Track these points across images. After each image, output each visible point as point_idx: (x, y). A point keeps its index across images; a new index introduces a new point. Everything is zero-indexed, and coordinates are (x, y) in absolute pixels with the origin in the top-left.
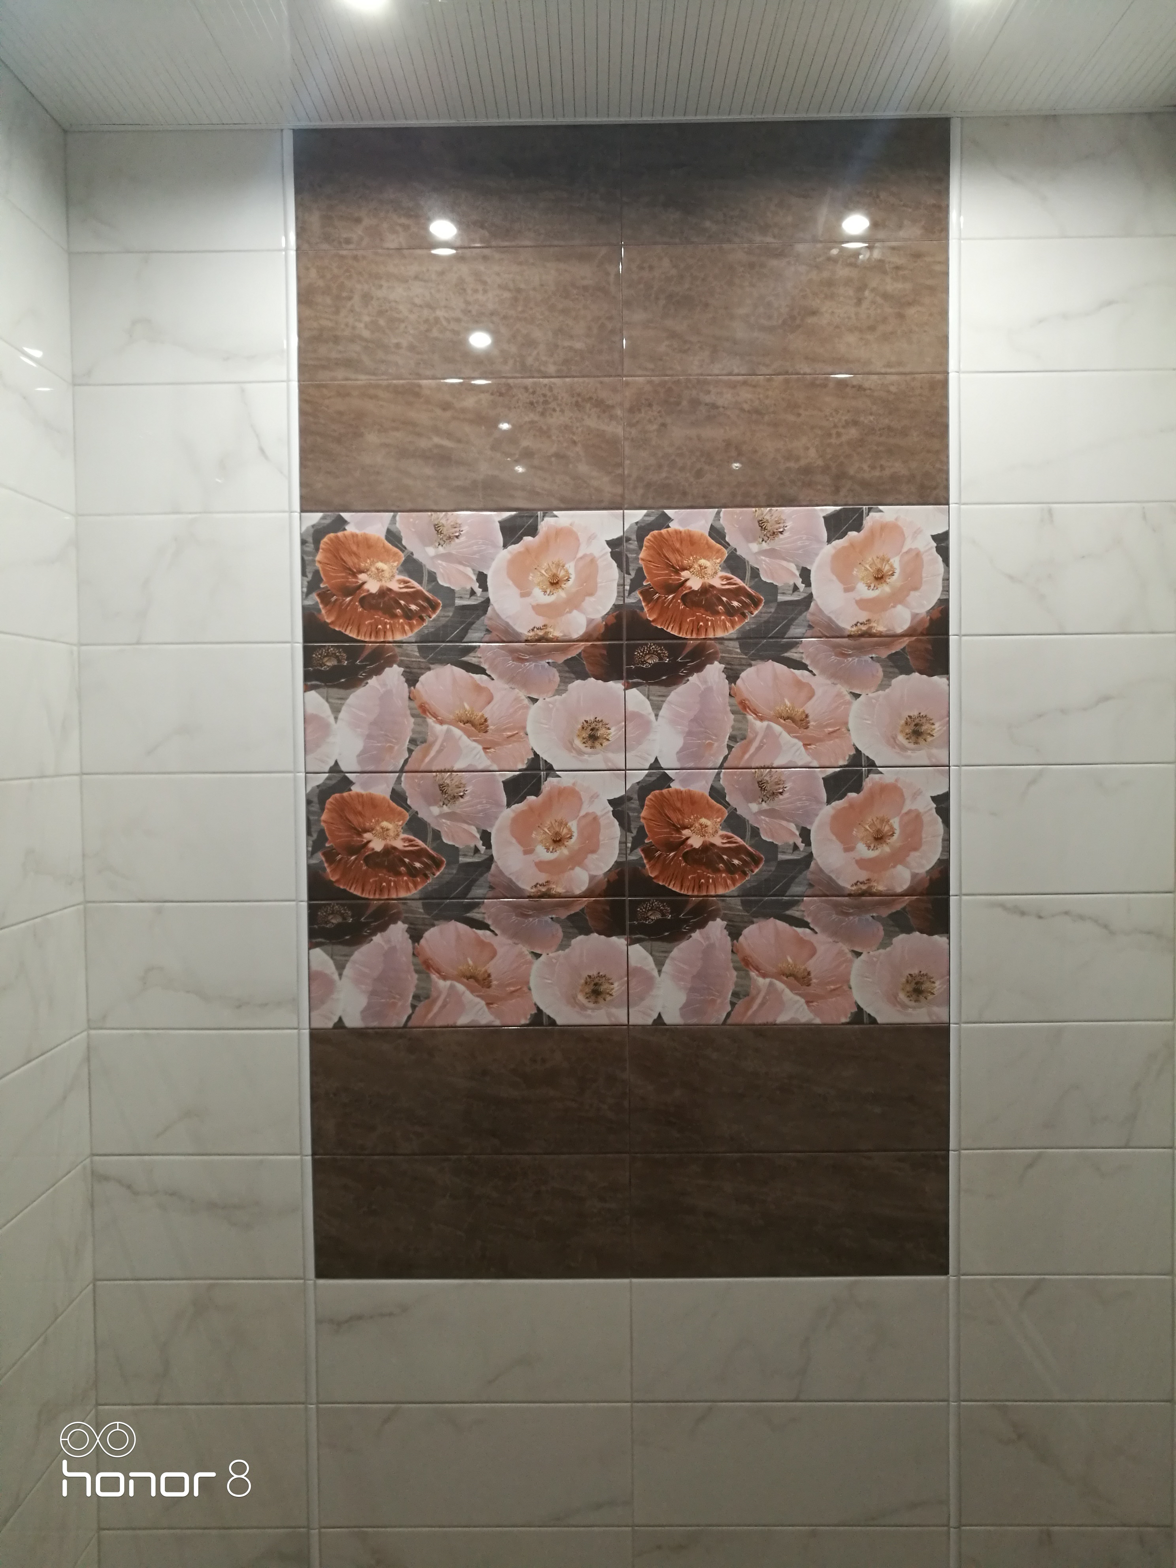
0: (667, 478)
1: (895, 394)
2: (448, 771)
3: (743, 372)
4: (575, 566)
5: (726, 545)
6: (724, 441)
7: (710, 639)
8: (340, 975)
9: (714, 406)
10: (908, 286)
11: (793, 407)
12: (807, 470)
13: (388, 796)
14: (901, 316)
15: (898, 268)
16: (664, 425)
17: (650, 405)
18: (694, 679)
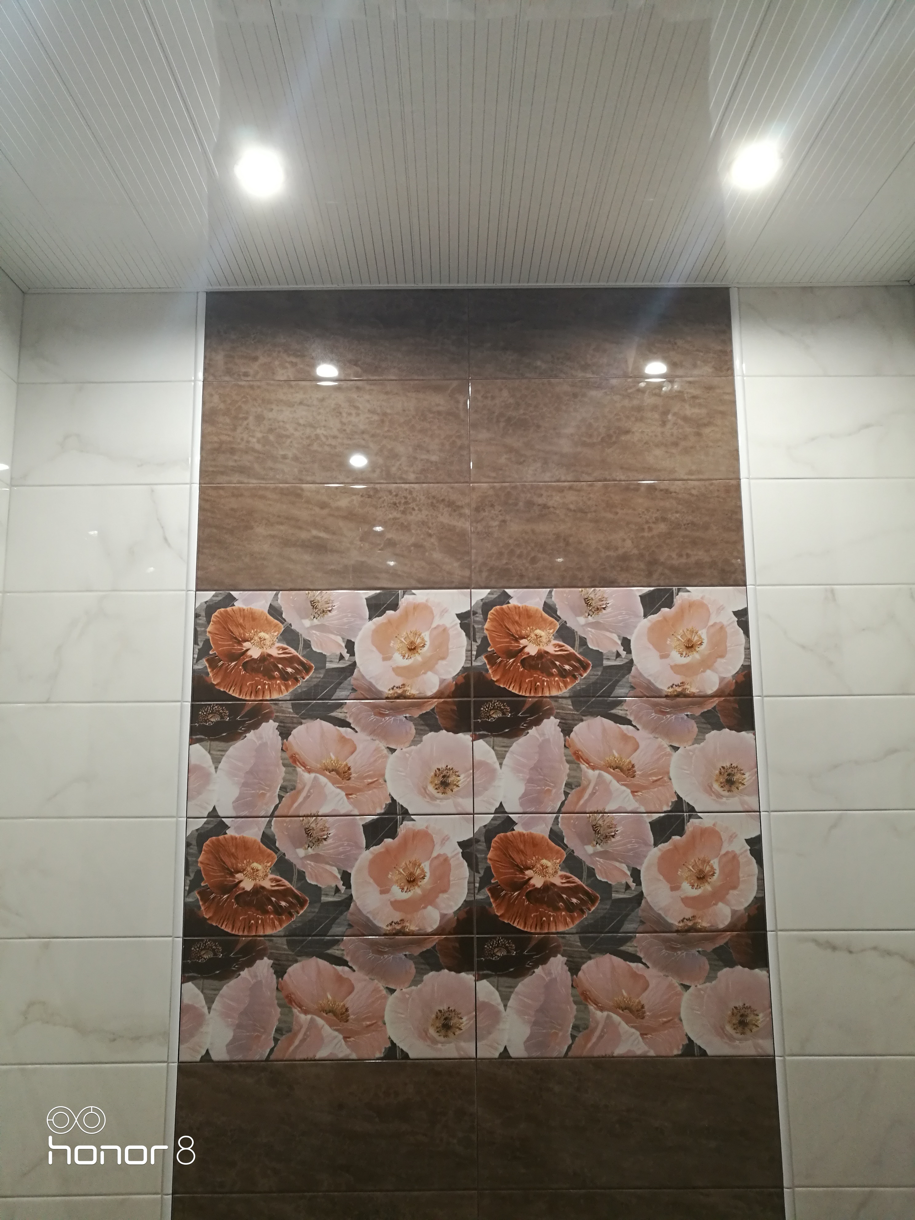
0: (507, 564)
1: (697, 496)
2: (314, 816)
3: (569, 479)
4: (430, 635)
5: (558, 618)
6: (554, 534)
7: (546, 697)
8: (209, 1009)
9: (545, 506)
10: (704, 411)
11: (610, 506)
12: (625, 558)
13: (259, 839)
14: (698, 434)
15: (694, 397)
16: (504, 521)
17: (492, 506)
18: (533, 731)
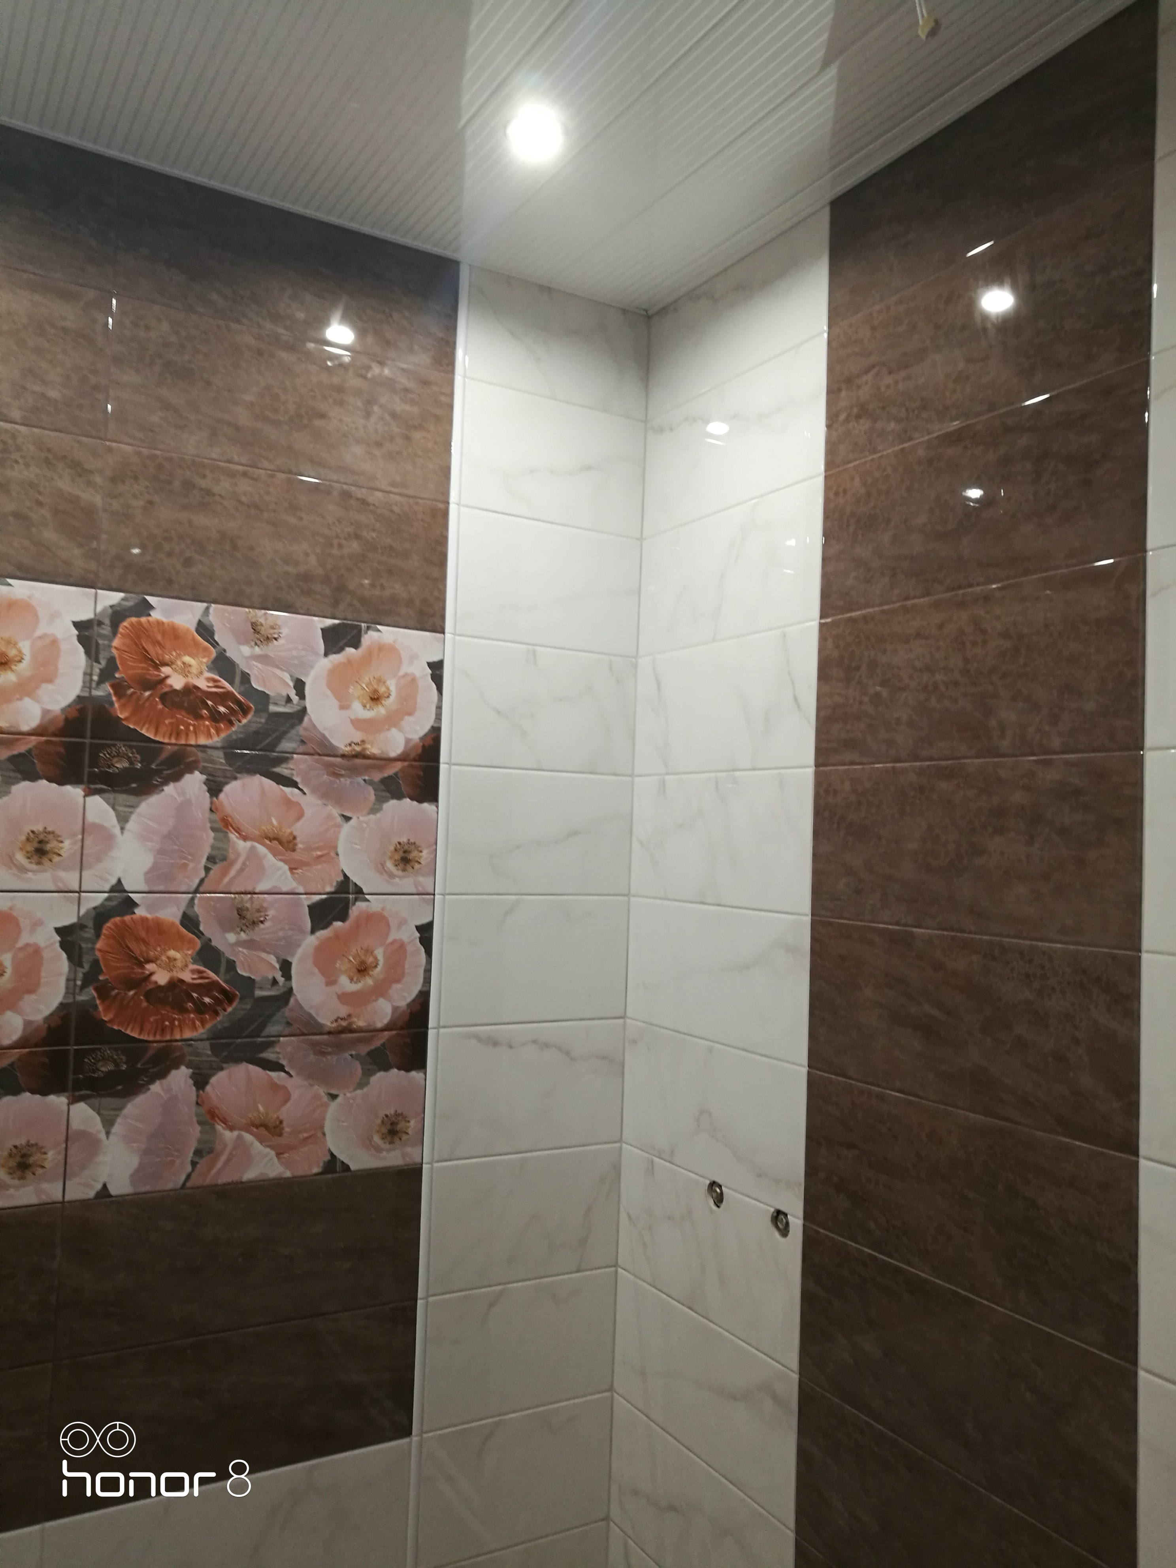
0: (152, 562)
1: (399, 515)
3: (244, 461)
4: (31, 646)
5: (215, 644)
6: (218, 532)
7: (191, 746)
9: (209, 492)
10: (415, 410)
11: (294, 508)
12: (306, 577)
14: (407, 438)
15: (407, 390)
16: (151, 503)
17: (136, 478)
18: (170, 789)
